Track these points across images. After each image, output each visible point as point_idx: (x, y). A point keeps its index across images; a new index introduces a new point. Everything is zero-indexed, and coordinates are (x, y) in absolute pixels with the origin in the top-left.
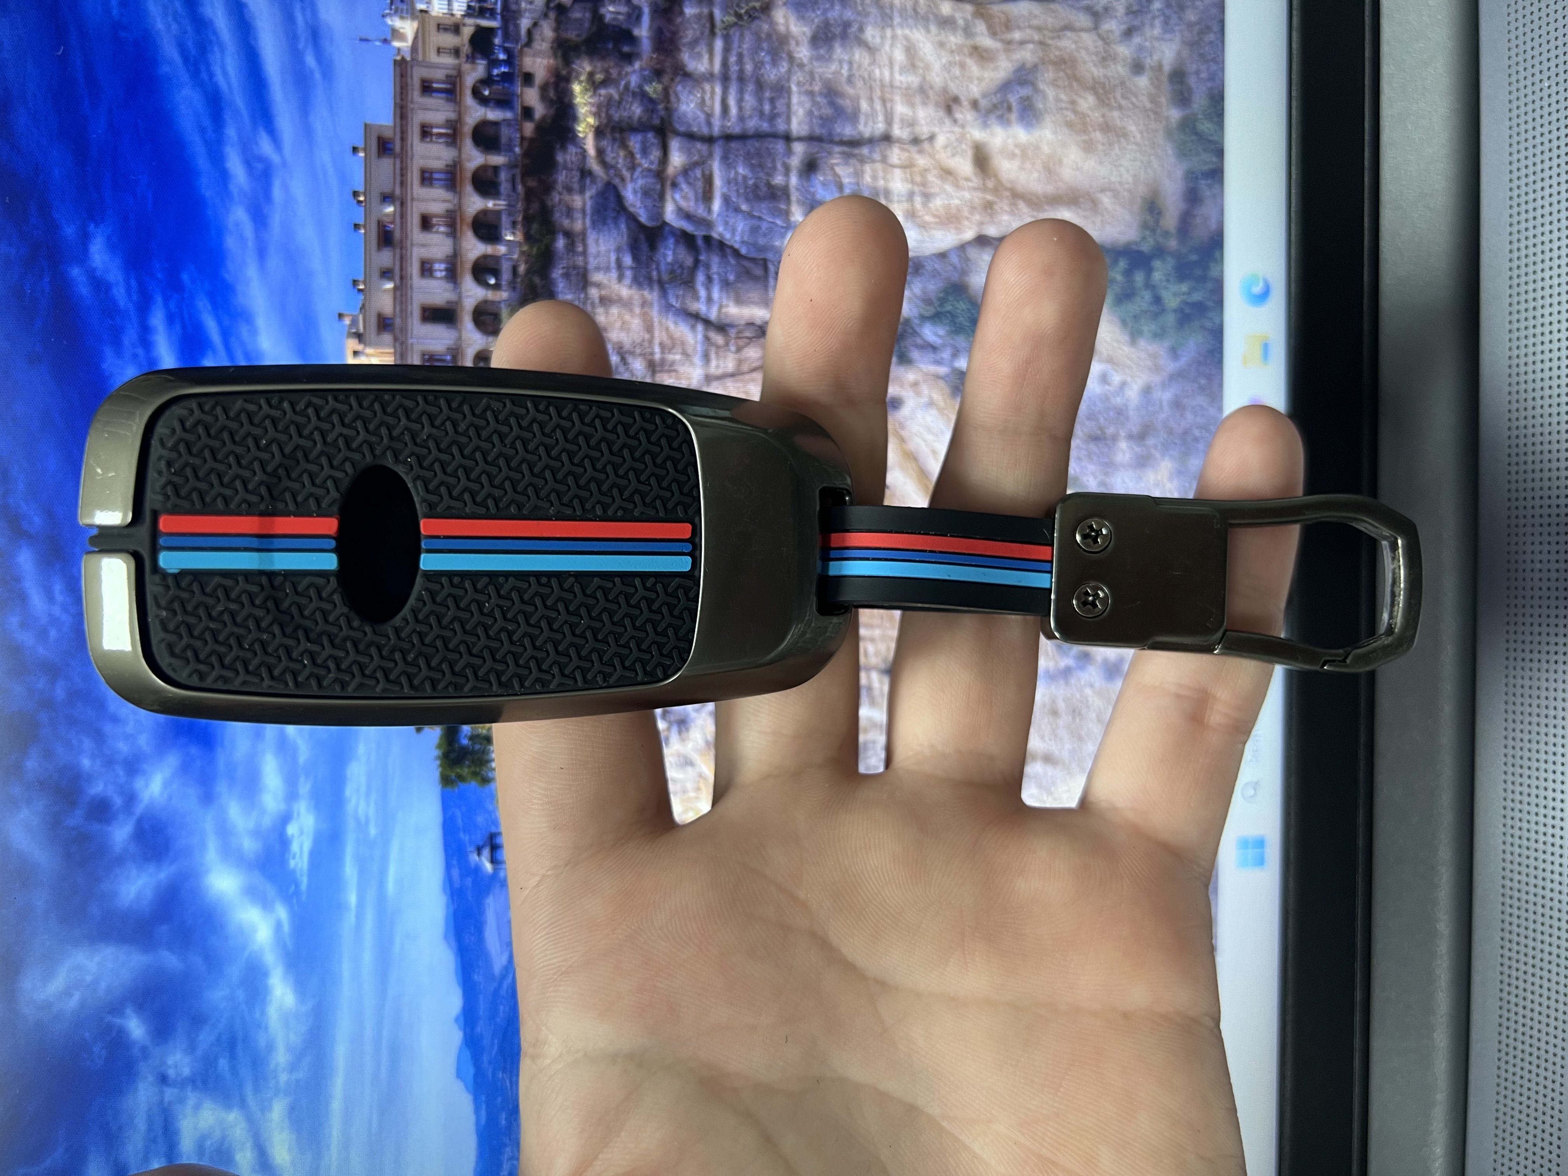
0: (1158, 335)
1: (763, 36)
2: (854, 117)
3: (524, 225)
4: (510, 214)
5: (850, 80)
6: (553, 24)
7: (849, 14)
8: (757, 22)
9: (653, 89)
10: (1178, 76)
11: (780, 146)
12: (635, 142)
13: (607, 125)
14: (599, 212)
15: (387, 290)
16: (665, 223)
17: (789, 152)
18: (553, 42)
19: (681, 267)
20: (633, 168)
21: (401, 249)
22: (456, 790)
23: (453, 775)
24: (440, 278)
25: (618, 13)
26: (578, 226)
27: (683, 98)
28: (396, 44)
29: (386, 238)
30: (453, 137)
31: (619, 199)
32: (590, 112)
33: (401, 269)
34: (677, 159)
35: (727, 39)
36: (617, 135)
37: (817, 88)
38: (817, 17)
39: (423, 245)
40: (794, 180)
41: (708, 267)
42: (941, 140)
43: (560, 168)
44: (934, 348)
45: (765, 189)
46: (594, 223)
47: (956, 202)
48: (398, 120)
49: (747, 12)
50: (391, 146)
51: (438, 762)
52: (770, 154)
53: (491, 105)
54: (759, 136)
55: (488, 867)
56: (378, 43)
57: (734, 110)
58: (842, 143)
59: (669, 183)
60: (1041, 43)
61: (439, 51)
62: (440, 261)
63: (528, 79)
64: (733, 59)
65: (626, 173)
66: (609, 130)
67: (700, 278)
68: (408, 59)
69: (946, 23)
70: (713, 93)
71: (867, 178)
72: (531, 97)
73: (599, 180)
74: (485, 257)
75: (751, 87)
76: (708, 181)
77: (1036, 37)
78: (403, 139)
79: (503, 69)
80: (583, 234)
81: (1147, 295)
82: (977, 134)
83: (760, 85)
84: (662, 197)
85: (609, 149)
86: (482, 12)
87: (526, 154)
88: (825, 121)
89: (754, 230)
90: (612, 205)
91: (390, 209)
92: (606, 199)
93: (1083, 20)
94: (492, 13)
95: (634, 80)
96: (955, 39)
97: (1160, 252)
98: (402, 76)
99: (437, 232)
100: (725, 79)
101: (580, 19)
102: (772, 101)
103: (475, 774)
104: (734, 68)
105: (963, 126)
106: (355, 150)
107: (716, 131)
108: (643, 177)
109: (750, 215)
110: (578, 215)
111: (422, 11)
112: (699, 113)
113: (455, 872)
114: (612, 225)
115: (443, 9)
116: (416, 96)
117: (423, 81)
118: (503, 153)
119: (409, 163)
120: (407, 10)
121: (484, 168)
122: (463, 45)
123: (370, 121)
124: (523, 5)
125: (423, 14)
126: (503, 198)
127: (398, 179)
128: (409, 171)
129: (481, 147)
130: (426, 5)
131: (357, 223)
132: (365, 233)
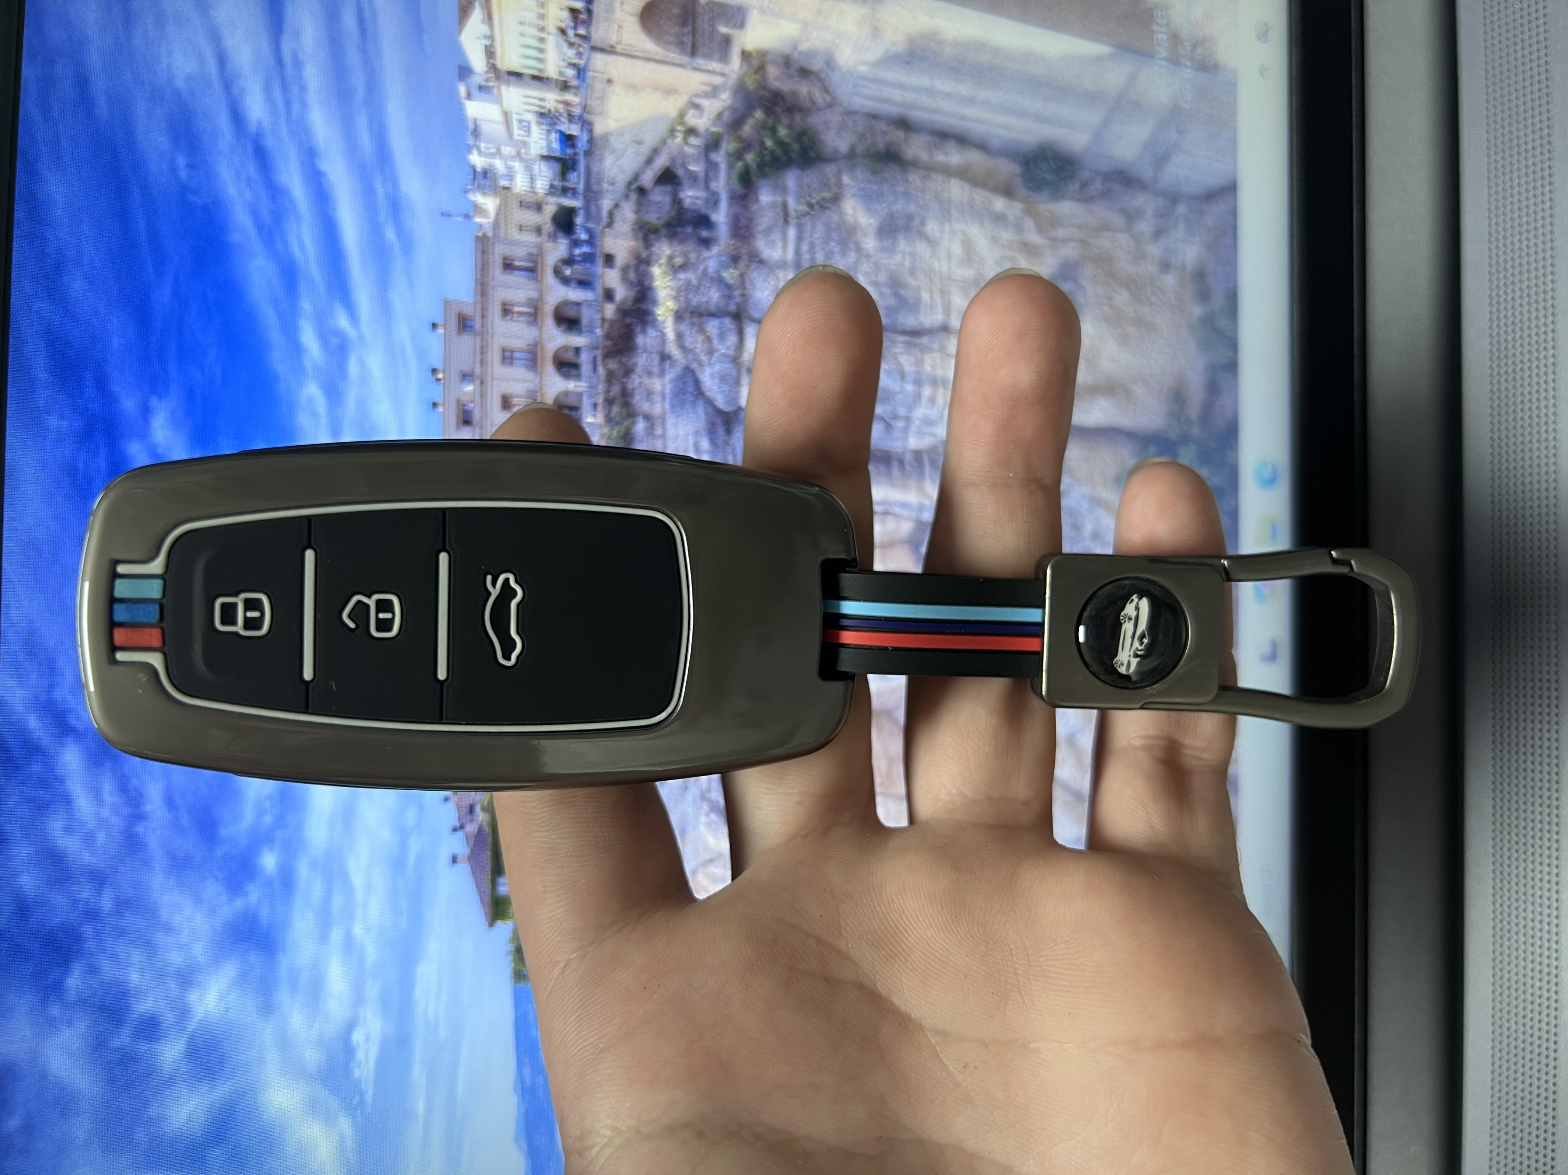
1: (833, 226)
2: (914, 307)
3: (604, 408)
4: (591, 396)
5: (913, 272)
6: (635, 207)
7: (912, 208)
8: (827, 212)
9: (730, 275)
10: (1200, 276)
12: (712, 327)
13: (685, 310)
14: (677, 395)
18: (634, 224)
20: (711, 352)
21: (481, 428)
25: (697, 198)
26: (657, 409)
27: (759, 283)
28: (478, 220)
29: (465, 419)
30: (534, 316)
31: (697, 382)
32: (669, 295)
35: (800, 228)
36: (696, 320)
37: (882, 278)
38: (882, 209)
43: (640, 351)
46: (673, 406)
48: (479, 298)
49: (818, 203)
50: (469, 323)
53: (573, 285)
56: (459, 219)
58: (905, 333)
59: (744, 369)
60: (1083, 242)
61: (521, 228)
63: (609, 260)
64: (805, 248)
65: (704, 358)
66: (687, 315)
68: (490, 235)
69: (999, 219)
71: (927, 368)
72: (612, 278)
73: (678, 364)
77: (1076, 234)
78: (483, 316)
79: (585, 249)
80: (663, 418)
84: (737, 382)
85: (688, 332)
86: (565, 191)
87: (608, 336)
88: (891, 310)
90: (690, 388)
91: (469, 388)
92: (684, 383)
93: (1118, 220)
94: (574, 192)
95: (712, 265)
96: (1007, 235)
97: (1185, 439)
98: (483, 252)
101: (660, 202)
104: (806, 257)
106: (434, 326)
108: (721, 362)
110: (657, 398)
111: (504, 188)
114: (690, 409)
115: (526, 186)
116: (496, 271)
117: (505, 259)
118: (584, 335)
119: (490, 341)
120: (490, 186)
121: (565, 349)
122: (546, 224)
123: (450, 297)
124: (605, 186)
125: (505, 191)
126: (584, 379)
127: (478, 357)
128: (490, 349)
129: (562, 328)
130: (509, 182)
131: (435, 401)
132: (444, 412)
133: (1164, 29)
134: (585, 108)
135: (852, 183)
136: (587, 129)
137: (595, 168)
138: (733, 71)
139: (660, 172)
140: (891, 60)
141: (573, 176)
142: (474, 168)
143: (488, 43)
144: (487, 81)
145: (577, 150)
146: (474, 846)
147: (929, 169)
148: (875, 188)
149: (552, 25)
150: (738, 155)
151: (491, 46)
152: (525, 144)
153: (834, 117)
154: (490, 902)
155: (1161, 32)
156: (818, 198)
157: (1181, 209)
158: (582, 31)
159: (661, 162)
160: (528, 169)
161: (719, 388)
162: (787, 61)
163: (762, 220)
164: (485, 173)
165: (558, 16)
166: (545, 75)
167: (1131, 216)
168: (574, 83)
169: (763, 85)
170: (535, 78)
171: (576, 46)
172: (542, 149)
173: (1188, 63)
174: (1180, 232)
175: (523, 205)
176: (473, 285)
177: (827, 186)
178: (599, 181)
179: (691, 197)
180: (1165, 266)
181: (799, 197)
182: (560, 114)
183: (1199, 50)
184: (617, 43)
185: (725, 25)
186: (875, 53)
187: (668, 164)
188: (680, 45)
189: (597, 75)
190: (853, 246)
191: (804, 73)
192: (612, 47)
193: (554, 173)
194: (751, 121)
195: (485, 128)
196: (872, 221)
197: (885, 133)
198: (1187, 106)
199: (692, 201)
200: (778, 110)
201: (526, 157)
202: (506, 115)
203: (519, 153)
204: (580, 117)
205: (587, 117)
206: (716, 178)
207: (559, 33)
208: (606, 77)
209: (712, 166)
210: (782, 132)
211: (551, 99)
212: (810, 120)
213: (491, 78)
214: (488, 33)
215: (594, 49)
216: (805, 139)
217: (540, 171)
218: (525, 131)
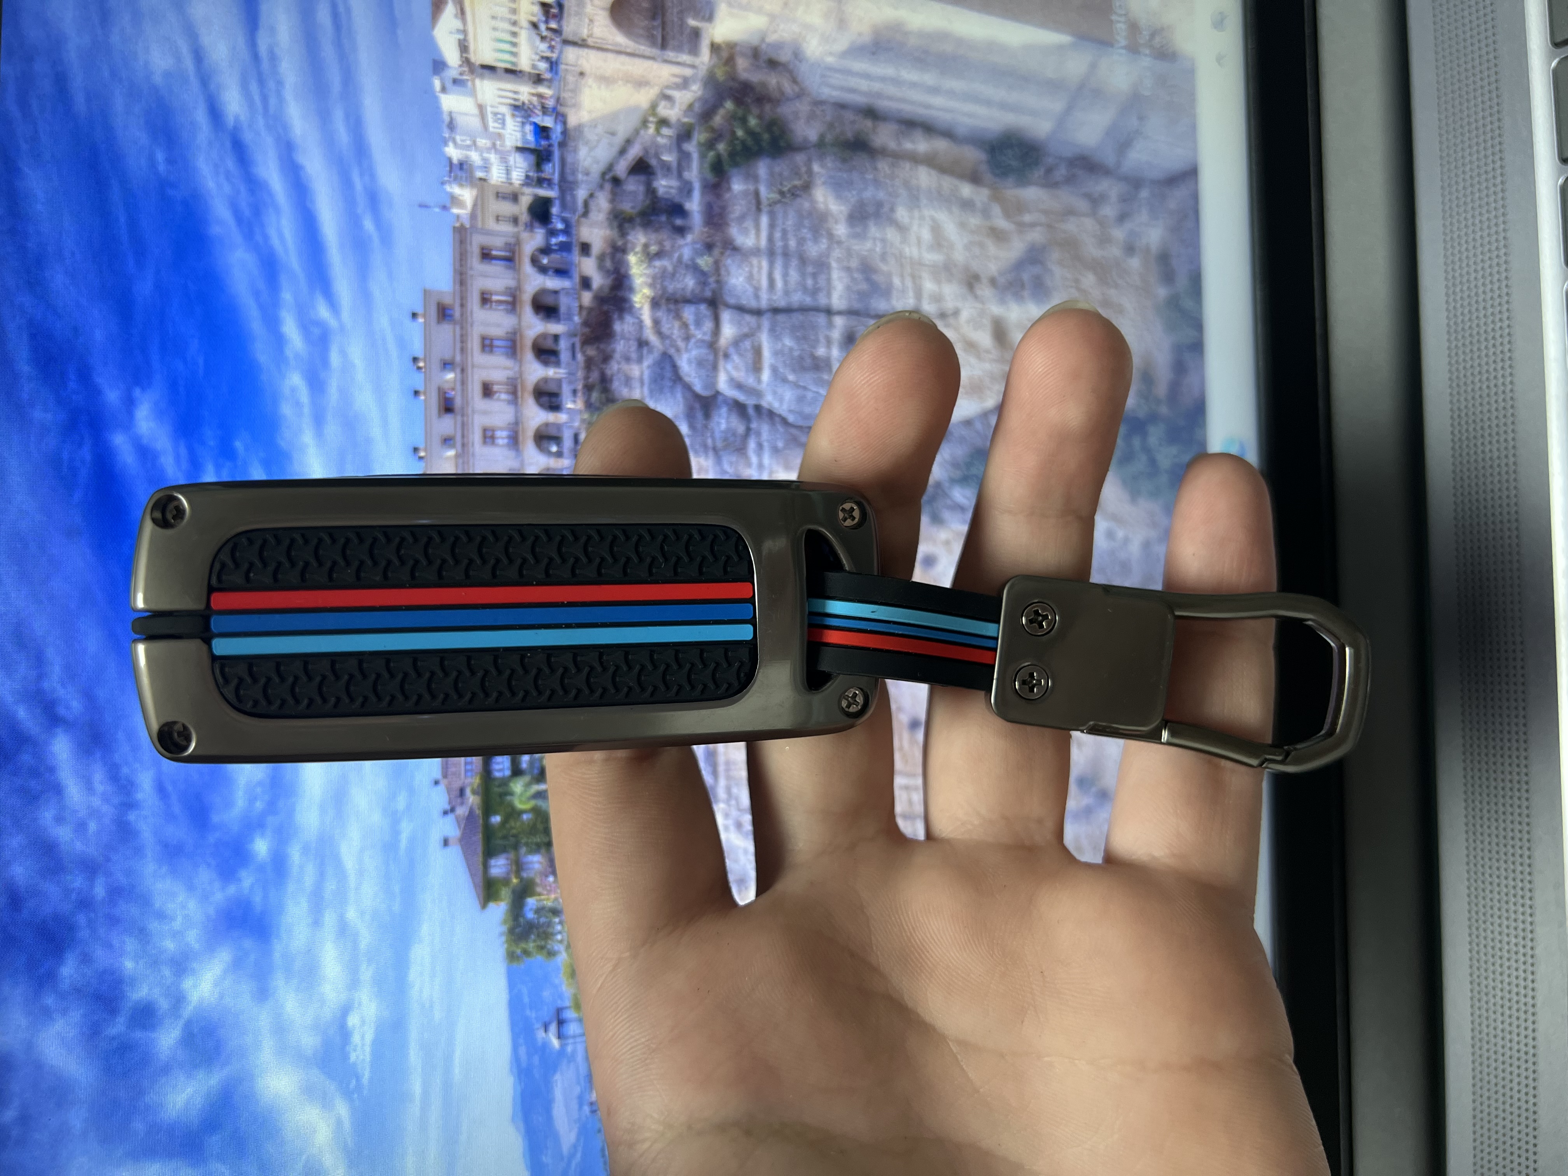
0: (1154, 494)
1: (805, 213)
2: (886, 292)
3: (584, 393)
4: (570, 382)
5: (884, 257)
6: (610, 196)
7: (881, 195)
8: (799, 200)
9: (705, 262)
10: (1164, 259)
11: (821, 319)
12: (688, 313)
13: (662, 296)
14: (656, 380)
15: (448, 458)
16: (718, 393)
17: (830, 325)
18: (609, 213)
19: (734, 434)
20: (687, 338)
21: (463, 415)
22: (522, 966)
23: (519, 951)
24: (502, 446)
25: (671, 187)
26: (636, 395)
27: (733, 269)
28: (455, 211)
29: (447, 407)
30: (513, 304)
31: (675, 368)
32: (645, 283)
33: (463, 436)
34: (728, 331)
35: (772, 215)
36: (672, 307)
37: (854, 263)
38: (852, 196)
39: (485, 413)
40: (835, 352)
41: (758, 434)
42: (965, 315)
43: (618, 338)
44: (962, 509)
45: (808, 362)
46: (651, 391)
47: (977, 372)
48: (458, 287)
49: (789, 191)
50: (448, 312)
51: (504, 938)
52: (814, 327)
53: (550, 273)
54: (804, 309)
55: (555, 1043)
56: (437, 210)
57: (779, 284)
59: (721, 353)
60: (1050, 226)
61: (498, 219)
62: (501, 429)
63: (585, 249)
64: (778, 235)
65: (681, 344)
66: (663, 301)
67: (752, 445)
68: (468, 226)
69: (967, 205)
70: (760, 268)
72: (588, 266)
73: (655, 350)
74: (547, 425)
75: (794, 262)
76: (757, 352)
77: (1043, 219)
78: (462, 306)
79: (562, 238)
81: (1144, 458)
82: (996, 309)
83: (803, 260)
84: (715, 368)
85: (664, 319)
86: (540, 182)
87: (586, 323)
88: (863, 296)
89: (801, 399)
90: (668, 374)
91: (450, 376)
92: (662, 368)
93: (1082, 205)
94: (549, 182)
95: (687, 253)
96: (974, 221)
97: (1153, 418)
98: (461, 244)
99: (499, 400)
100: (771, 253)
101: (634, 193)
102: (814, 276)
103: (541, 948)
104: (779, 244)
105: (983, 303)
106: (414, 315)
107: (764, 304)
108: (698, 347)
109: (796, 385)
110: (636, 384)
111: (481, 179)
112: (748, 286)
113: (522, 1051)
114: (669, 395)
115: (501, 177)
116: (475, 263)
117: (483, 248)
118: (562, 322)
119: (469, 330)
120: (466, 178)
121: (544, 336)
122: (522, 214)
123: (428, 286)
124: (580, 177)
125: (482, 182)
126: (563, 365)
127: (458, 345)
128: (470, 338)
129: (541, 315)
130: (485, 174)
131: (417, 389)
132: (425, 400)
133: (1123, 19)
134: (558, 100)
135: (823, 171)
136: (561, 121)
137: (569, 159)
138: (703, 64)
139: (634, 163)
140: (857, 51)
141: (548, 168)
142: (450, 160)
143: (461, 37)
144: (461, 74)
145: (551, 142)
146: (465, 829)
147: (898, 157)
148: (845, 175)
149: (524, 18)
150: (710, 145)
151: (465, 40)
152: (500, 136)
153: (803, 107)
154: (481, 884)
155: (1119, 22)
156: (789, 186)
157: (1144, 193)
158: (553, 25)
159: (634, 152)
160: (504, 160)
161: (696, 373)
162: (755, 53)
163: (735, 207)
164: (461, 165)
165: (529, 9)
166: (518, 69)
167: (1096, 201)
168: (547, 76)
169: (732, 76)
170: (508, 71)
171: (548, 40)
172: (517, 140)
173: (1147, 52)
174: (1143, 216)
175: (500, 196)
176: (452, 274)
177: (797, 173)
178: (574, 172)
179: (665, 186)
180: (1130, 249)
181: (770, 185)
182: (534, 107)
183: (1157, 39)
184: (588, 37)
185: (693, 19)
186: (842, 44)
187: (641, 154)
188: (651, 40)
189: (569, 68)
190: (824, 233)
191: (773, 64)
192: (584, 40)
193: (529, 165)
194: (721, 112)
195: (460, 120)
196: (843, 208)
197: (853, 122)
198: (1147, 93)
199: (665, 190)
200: (749, 101)
201: (501, 148)
202: (481, 108)
203: (494, 145)
204: (554, 109)
205: (561, 109)
206: (689, 167)
207: (530, 26)
208: (578, 70)
209: (684, 157)
210: (753, 122)
211: (525, 92)
212: (779, 110)
213: (464, 71)
214: (461, 27)
215: (566, 42)
216: (775, 128)
217: (515, 162)
218: (499, 123)
